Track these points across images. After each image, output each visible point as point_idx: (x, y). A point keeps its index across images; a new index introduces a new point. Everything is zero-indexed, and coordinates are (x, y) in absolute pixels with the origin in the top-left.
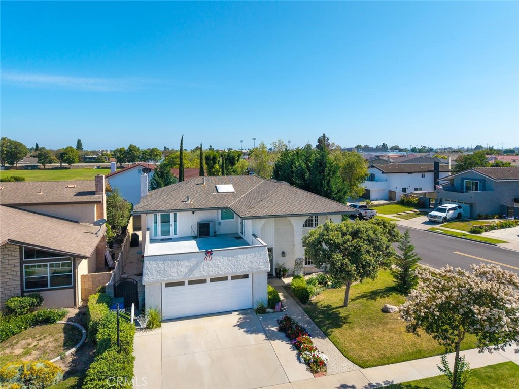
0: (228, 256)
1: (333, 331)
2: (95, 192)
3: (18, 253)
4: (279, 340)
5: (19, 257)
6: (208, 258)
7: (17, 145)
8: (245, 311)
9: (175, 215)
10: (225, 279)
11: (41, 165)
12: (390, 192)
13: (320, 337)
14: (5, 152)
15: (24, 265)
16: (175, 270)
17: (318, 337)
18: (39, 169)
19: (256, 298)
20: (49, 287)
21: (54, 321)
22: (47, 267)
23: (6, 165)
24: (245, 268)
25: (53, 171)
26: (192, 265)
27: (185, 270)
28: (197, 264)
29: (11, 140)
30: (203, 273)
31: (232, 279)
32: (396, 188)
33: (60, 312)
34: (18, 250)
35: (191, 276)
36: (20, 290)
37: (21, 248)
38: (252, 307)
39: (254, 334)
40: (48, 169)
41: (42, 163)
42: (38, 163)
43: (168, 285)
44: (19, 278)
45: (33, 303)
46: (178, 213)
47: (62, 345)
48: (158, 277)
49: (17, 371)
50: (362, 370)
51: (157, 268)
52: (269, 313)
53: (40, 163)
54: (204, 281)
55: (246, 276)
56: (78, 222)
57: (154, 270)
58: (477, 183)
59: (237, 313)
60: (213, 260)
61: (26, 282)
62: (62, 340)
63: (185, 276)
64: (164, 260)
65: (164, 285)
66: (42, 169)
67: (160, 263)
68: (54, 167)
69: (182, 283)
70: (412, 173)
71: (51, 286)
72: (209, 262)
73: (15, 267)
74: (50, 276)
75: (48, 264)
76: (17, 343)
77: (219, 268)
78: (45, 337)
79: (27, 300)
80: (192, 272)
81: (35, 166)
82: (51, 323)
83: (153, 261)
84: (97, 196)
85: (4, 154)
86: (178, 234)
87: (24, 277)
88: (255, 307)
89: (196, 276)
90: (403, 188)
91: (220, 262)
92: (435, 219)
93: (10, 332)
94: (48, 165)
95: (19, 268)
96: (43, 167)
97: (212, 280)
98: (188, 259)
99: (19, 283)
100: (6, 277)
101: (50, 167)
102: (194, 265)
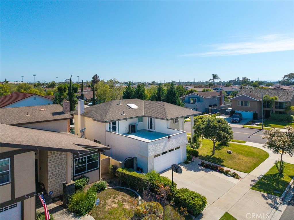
2: (62, 112)
9: (119, 122)
15: (74, 159)
16: (159, 148)
20: (87, 171)
22: (86, 158)
27: (162, 148)
31: (175, 150)
36: (73, 176)
38: (181, 162)
43: (155, 156)
50: (249, 174)
52: (190, 163)
54: (167, 152)
55: (179, 148)
58: (196, 99)
61: (75, 170)
63: (162, 151)
67: (154, 145)
69: (159, 155)
72: (169, 142)
74: (88, 164)
77: (173, 145)
83: (151, 145)
87: (75, 167)
91: (173, 142)
95: (72, 162)
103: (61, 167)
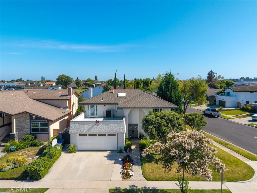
0: (106, 124)
1: (146, 164)
2: (67, 95)
3: (29, 117)
4: (119, 164)
5: (29, 119)
6: (97, 124)
7: (68, 78)
8: (113, 151)
9: (97, 106)
10: (105, 135)
11: (77, 87)
12: (238, 103)
13: (138, 165)
14: (64, 81)
15: (31, 122)
16: (82, 129)
17: (137, 166)
18: (77, 89)
19: (119, 145)
20: (40, 132)
21: (38, 146)
22: (39, 124)
23: (64, 87)
24: (113, 131)
25: (82, 90)
26: (90, 127)
27: (87, 129)
28: (92, 127)
29: (66, 76)
30: (95, 131)
31: (108, 135)
32: (242, 101)
33: (41, 143)
34: (29, 116)
35: (89, 132)
36: (30, 133)
37: (30, 115)
38: (117, 150)
39: (110, 161)
40: (80, 89)
41: (78, 86)
42: (76, 86)
43: (80, 135)
44: (29, 127)
45: (33, 138)
46: (98, 105)
47: (35, 154)
48: (75, 131)
49: (13, 159)
50: (146, 181)
51: (75, 127)
52: (123, 153)
53: (77, 86)
54: (95, 135)
55: (114, 135)
56: (60, 108)
57: (74, 128)
59: (109, 151)
60: (99, 125)
61: (32, 130)
62: (37, 152)
63: (86, 131)
64: (78, 124)
65: (78, 135)
66: (78, 89)
67: (77, 125)
68: (82, 88)
69: (86, 135)
70: (253, 92)
71: (41, 132)
72: (97, 126)
73: (28, 123)
74: (40, 128)
75: (40, 122)
76: (21, 152)
77: (101, 129)
78: (31, 151)
79: (31, 136)
80: (90, 130)
81: (75, 87)
82: (37, 146)
83: (73, 123)
84: (68, 97)
85: (63, 82)
86: (98, 115)
87: (31, 127)
88: (118, 150)
89: (92, 132)
90: (247, 101)
91: (102, 127)
92: (255, 119)
93: (21, 147)
94: (80, 87)
95: (29, 123)
96: (78, 88)
97: (99, 135)
98: (88, 124)
99: (29, 129)
100: (25, 127)
101: (81, 88)
102: (91, 127)
103: (22, 125)
